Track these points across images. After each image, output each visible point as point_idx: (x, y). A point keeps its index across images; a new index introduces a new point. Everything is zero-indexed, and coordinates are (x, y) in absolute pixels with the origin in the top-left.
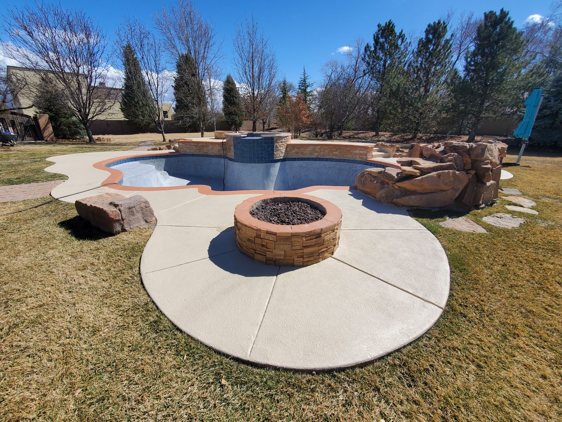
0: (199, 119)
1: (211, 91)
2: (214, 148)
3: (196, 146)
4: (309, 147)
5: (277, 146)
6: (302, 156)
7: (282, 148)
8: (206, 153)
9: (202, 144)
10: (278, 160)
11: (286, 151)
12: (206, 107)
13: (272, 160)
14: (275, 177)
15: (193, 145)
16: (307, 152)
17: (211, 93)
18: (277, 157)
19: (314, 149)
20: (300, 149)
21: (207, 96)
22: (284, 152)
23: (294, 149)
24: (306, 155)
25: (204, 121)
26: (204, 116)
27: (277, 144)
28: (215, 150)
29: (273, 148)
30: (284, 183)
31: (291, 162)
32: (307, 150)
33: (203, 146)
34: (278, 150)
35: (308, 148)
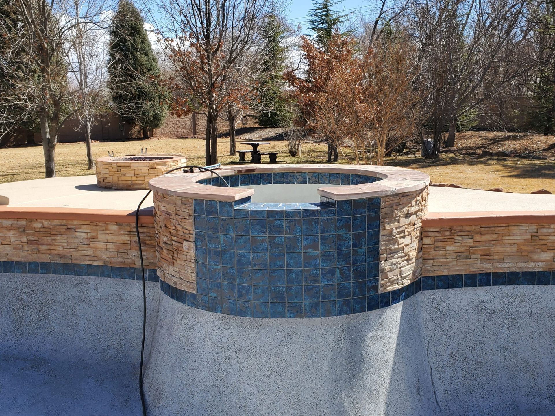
0: (41, 112)
1: (80, 30)
2: (101, 237)
3: (23, 230)
4: (514, 229)
5: (390, 234)
6: (488, 267)
7: (407, 240)
8: (61, 256)
9: (46, 223)
10: (393, 292)
11: (420, 249)
12: (64, 76)
13: (370, 299)
14: (387, 372)
15: (10, 228)
16: (508, 249)
17: (79, 36)
18: (392, 283)
19: (535, 238)
20: (478, 238)
21: (66, 45)
22: (413, 254)
23: (451, 238)
24: (501, 260)
25: (55, 118)
26: (56, 103)
27: (393, 225)
28: (102, 246)
29: (377, 243)
30: (419, 390)
31: (439, 293)
32: (507, 239)
33: (50, 232)
34: (396, 252)
35: (509, 234)
